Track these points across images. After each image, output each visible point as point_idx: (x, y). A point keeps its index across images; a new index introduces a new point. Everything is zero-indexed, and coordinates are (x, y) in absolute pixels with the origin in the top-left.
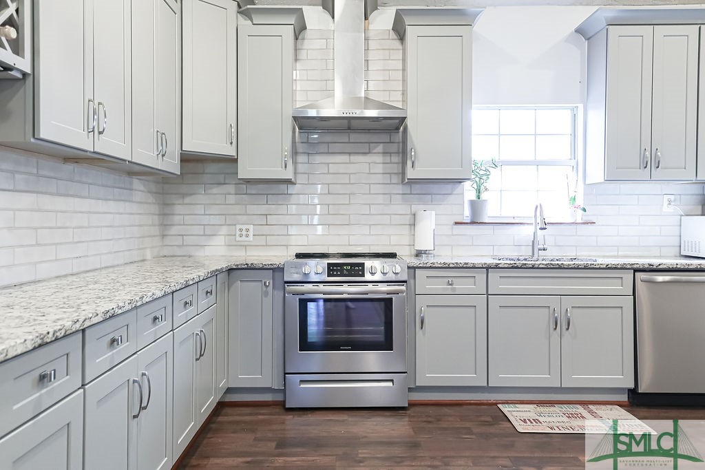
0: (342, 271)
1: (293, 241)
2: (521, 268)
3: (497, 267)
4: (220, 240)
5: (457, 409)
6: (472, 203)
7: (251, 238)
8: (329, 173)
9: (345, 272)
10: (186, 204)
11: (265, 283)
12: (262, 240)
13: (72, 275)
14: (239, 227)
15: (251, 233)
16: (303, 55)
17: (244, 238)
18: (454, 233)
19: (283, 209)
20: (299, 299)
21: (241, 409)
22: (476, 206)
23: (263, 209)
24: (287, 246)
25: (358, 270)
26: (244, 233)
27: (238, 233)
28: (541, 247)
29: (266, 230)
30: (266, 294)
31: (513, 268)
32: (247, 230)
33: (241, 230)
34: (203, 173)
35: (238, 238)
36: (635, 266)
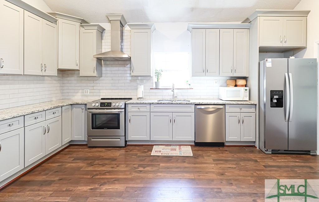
0: (104, 105)
1: (101, 94)
2: (160, 104)
3: (153, 104)
4: (79, 94)
5: (140, 147)
6: (156, 82)
7: (89, 93)
8: (112, 74)
9: (105, 105)
10: (70, 83)
11: (82, 109)
12: (92, 94)
13: (26, 105)
14: (85, 90)
15: (89, 92)
16: (104, 38)
17: (86, 94)
18: (150, 92)
19: (98, 85)
20: (92, 114)
21: (75, 146)
22: (157, 84)
23: (92, 85)
24: (99, 96)
25: (109, 105)
26: (86, 92)
27: (85, 92)
28: (175, 96)
29: (93, 91)
30: (83, 112)
31: (158, 104)
32: (87, 91)
33: (86, 91)
34: (74, 74)
35: (85, 94)
36: (195, 103)
